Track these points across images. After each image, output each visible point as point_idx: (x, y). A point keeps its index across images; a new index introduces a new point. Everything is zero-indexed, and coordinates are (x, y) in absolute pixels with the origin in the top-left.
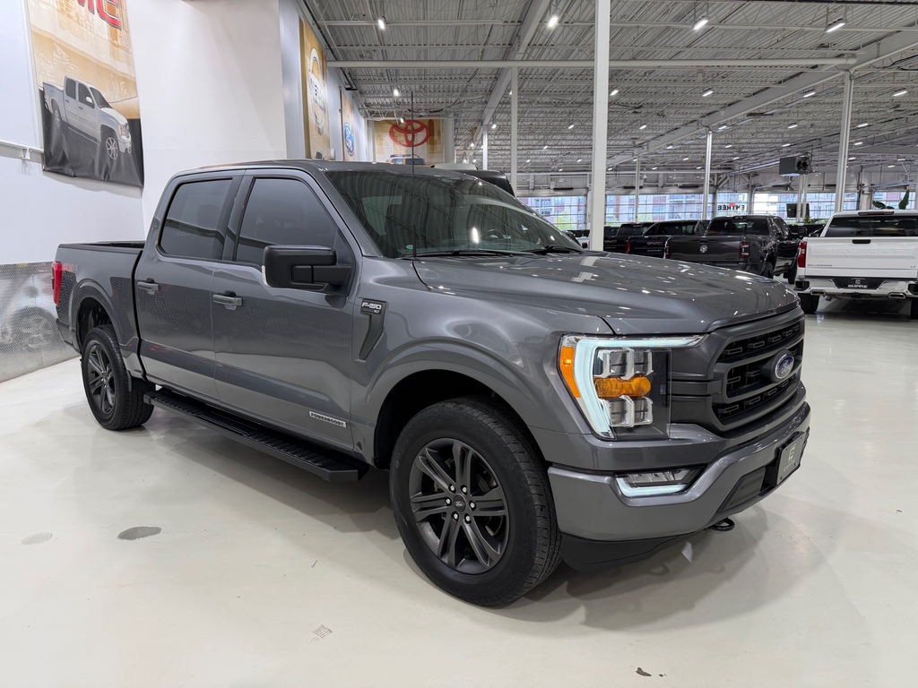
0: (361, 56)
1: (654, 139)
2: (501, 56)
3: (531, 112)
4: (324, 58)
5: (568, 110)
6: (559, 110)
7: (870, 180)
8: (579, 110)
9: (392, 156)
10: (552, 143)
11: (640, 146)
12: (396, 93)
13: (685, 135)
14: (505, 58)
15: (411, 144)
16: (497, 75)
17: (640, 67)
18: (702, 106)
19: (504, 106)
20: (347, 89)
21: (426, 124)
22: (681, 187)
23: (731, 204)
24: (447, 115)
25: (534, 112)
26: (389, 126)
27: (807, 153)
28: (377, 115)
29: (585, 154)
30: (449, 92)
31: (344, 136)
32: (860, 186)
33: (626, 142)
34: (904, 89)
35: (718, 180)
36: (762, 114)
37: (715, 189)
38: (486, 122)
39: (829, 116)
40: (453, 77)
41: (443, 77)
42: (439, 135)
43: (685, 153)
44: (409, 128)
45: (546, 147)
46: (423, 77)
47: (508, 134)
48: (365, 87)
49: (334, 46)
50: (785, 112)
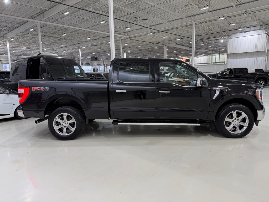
13: (70, 48)
27: (97, 56)
34: (127, 43)
36: (94, 45)
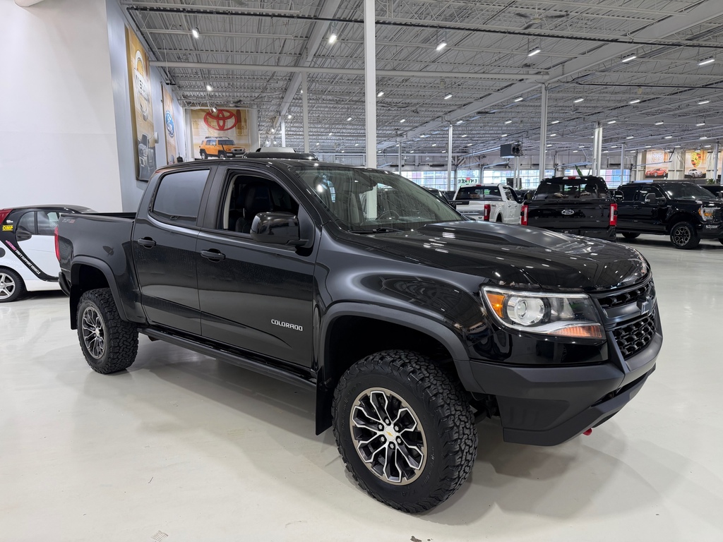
0: (179, 58)
1: (411, 130)
2: (293, 63)
3: (318, 107)
4: (147, 59)
5: (346, 106)
6: (339, 106)
7: (562, 161)
8: (355, 107)
9: (207, 138)
10: (335, 131)
11: (401, 135)
12: (209, 88)
13: (433, 128)
14: (296, 65)
15: (222, 128)
16: (291, 77)
17: (399, 76)
18: (445, 105)
19: (297, 101)
20: (168, 84)
21: (235, 113)
22: (431, 166)
23: (467, 178)
24: (251, 106)
25: (321, 107)
26: (204, 114)
27: (519, 141)
28: (193, 105)
29: (361, 140)
30: (252, 89)
31: (166, 121)
32: (556, 165)
33: (390, 132)
34: (581, 97)
35: (458, 160)
36: (487, 113)
37: (456, 167)
38: (283, 113)
39: (533, 115)
40: (256, 77)
41: (247, 77)
42: (245, 121)
43: (433, 140)
44: (221, 115)
45: (331, 134)
46: (231, 76)
47: (301, 123)
48: (182, 83)
49: (156, 49)
50: (503, 112)
